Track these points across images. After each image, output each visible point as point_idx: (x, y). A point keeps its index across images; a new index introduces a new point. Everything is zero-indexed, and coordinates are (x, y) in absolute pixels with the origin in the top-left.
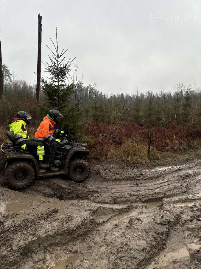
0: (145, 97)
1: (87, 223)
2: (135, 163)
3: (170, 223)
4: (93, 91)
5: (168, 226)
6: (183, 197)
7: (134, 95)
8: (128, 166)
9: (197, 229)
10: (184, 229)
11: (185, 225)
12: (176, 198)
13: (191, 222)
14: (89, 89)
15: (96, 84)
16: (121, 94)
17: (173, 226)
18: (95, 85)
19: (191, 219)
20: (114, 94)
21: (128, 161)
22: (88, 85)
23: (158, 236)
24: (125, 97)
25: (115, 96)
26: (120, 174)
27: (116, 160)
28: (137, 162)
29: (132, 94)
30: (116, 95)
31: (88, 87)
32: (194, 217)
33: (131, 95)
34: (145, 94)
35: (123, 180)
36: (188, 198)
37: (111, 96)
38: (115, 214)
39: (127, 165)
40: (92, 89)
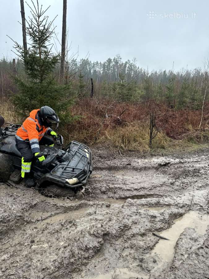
0: (191, 75)
1: (9, 220)
2: (130, 151)
3: (108, 236)
4: (131, 67)
5: (100, 240)
6: (154, 200)
7: (178, 73)
8: (119, 154)
9: (142, 249)
10: (126, 245)
11: (131, 240)
12: (143, 201)
13: (143, 237)
14: (127, 65)
15: (135, 59)
16: (163, 70)
17: (111, 240)
18: (134, 61)
19: (144, 233)
20: (155, 70)
21: (122, 147)
22: (127, 61)
23: (80, 252)
24: (168, 75)
25: (156, 73)
26: (103, 162)
27: (108, 145)
28: (133, 149)
29: (177, 71)
30: (158, 73)
31: (126, 62)
32: (150, 230)
33: (175, 72)
34: (191, 72)
35: (105, 169)
36: (159, 202)
37: (152, 74)
38: (58, 212)
39: (119, 152)
40: (131, 65)
